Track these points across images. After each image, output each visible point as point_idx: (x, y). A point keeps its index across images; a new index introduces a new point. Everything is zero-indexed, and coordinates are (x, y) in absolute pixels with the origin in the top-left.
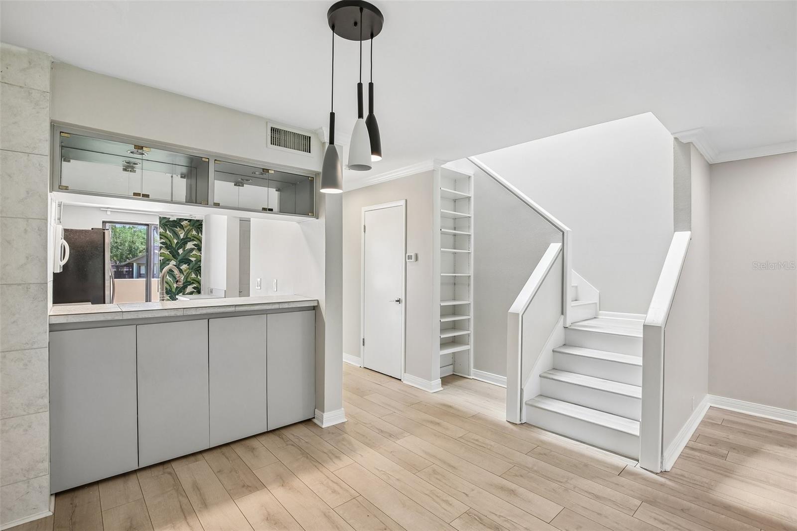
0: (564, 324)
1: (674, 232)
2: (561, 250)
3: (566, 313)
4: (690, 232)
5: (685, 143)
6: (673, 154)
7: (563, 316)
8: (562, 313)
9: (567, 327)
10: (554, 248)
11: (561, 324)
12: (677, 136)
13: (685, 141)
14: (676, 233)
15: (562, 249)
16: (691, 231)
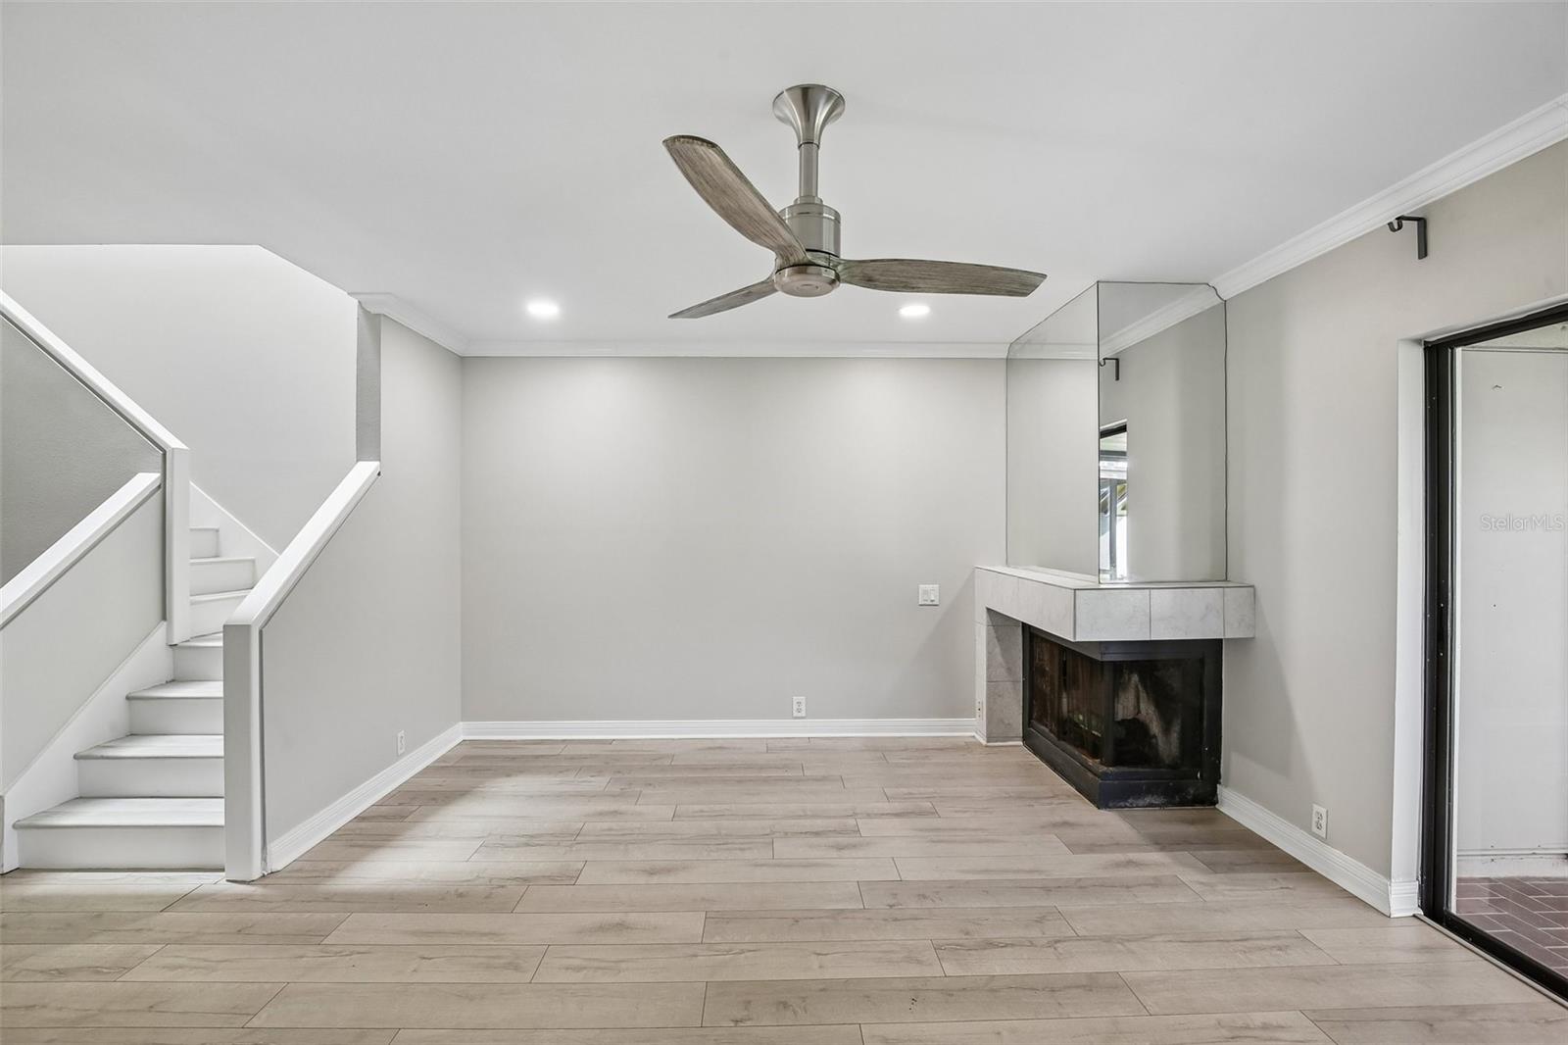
0: (167, 639)
1: (357, 461)
2: (159, 487)
3: (171, 617)
4: (377, 463)
5: (372, 312)
6: (356, 333)
7: (165, 624)
8: (164, 618)
9: (176, 645)
10: (144, 481)
11: (159, 635)
12: (362, 298)
13: (374, 310)
14: (359, 463)
15: (162, 487)
16: (380, 460)
